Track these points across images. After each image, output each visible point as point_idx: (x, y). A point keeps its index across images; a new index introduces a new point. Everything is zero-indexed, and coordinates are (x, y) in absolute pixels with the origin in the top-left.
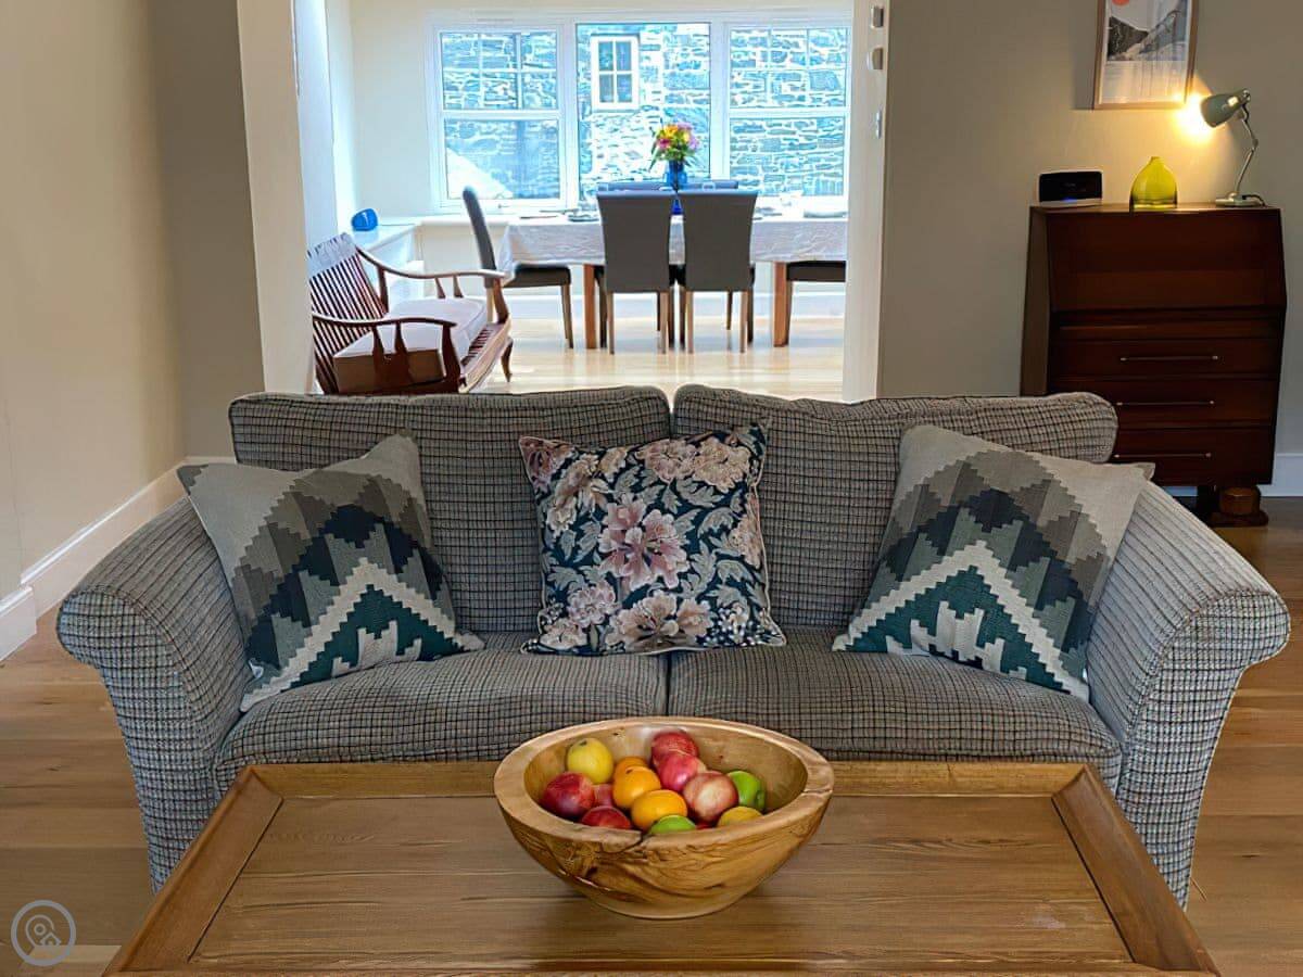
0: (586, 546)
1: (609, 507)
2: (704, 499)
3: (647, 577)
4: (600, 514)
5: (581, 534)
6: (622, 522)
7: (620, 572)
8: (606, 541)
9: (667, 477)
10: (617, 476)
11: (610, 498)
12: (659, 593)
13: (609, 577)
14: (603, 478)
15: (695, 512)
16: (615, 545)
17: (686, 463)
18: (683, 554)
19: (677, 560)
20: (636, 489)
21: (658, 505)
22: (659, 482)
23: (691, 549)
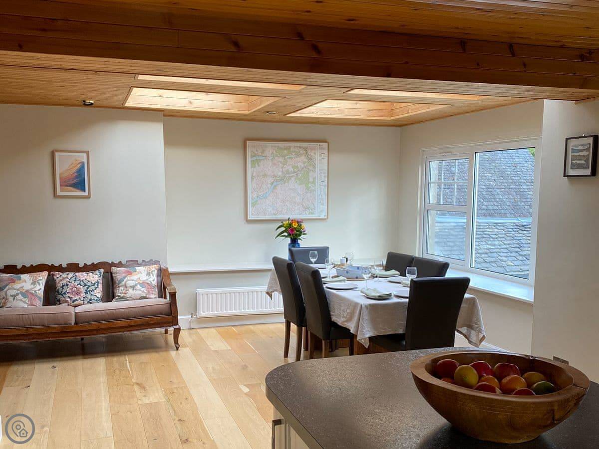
0: (64, 291)
1: (69, 284)
2: (89, 284)
3: (77, 297)
4: (67, 285)
5: (63, 289)
6: (72, 287)
7: (71, 296)
8: (68, 290)
9: (82, 279)
10: (71, 278)
11: (69, 282)
12: (79, 301)
13: (69, 297)
14: (68, 278)
15: (87, 286)
16: (70, 291)
17: (85, 277)
18: (84, 294)
19: (83, 294)
20: (75, 281)
21: (80, 284)
22: (80, 280)
23: (86, 293)
